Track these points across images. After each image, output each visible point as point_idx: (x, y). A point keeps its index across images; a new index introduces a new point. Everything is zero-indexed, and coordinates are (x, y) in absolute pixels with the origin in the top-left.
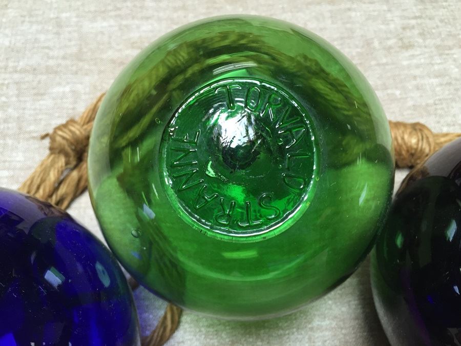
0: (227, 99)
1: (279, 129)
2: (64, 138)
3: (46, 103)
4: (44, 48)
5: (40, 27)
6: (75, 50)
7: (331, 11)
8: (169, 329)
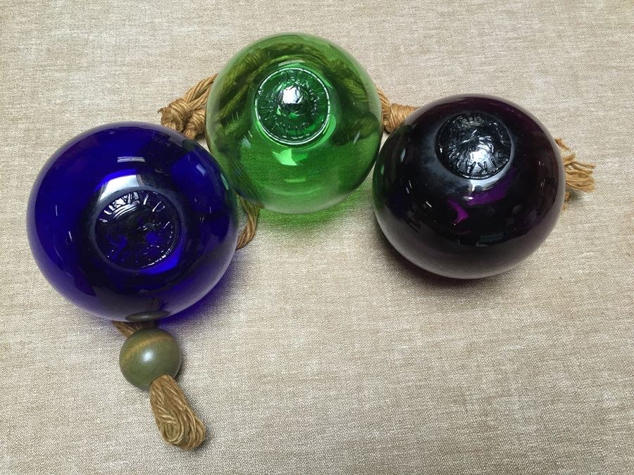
2: (177, 111)
3: (151, 89)
4: (143, 47)
5: (139, 30)
6: (168, 49)
7: (369, 23)
8: (248, 235)
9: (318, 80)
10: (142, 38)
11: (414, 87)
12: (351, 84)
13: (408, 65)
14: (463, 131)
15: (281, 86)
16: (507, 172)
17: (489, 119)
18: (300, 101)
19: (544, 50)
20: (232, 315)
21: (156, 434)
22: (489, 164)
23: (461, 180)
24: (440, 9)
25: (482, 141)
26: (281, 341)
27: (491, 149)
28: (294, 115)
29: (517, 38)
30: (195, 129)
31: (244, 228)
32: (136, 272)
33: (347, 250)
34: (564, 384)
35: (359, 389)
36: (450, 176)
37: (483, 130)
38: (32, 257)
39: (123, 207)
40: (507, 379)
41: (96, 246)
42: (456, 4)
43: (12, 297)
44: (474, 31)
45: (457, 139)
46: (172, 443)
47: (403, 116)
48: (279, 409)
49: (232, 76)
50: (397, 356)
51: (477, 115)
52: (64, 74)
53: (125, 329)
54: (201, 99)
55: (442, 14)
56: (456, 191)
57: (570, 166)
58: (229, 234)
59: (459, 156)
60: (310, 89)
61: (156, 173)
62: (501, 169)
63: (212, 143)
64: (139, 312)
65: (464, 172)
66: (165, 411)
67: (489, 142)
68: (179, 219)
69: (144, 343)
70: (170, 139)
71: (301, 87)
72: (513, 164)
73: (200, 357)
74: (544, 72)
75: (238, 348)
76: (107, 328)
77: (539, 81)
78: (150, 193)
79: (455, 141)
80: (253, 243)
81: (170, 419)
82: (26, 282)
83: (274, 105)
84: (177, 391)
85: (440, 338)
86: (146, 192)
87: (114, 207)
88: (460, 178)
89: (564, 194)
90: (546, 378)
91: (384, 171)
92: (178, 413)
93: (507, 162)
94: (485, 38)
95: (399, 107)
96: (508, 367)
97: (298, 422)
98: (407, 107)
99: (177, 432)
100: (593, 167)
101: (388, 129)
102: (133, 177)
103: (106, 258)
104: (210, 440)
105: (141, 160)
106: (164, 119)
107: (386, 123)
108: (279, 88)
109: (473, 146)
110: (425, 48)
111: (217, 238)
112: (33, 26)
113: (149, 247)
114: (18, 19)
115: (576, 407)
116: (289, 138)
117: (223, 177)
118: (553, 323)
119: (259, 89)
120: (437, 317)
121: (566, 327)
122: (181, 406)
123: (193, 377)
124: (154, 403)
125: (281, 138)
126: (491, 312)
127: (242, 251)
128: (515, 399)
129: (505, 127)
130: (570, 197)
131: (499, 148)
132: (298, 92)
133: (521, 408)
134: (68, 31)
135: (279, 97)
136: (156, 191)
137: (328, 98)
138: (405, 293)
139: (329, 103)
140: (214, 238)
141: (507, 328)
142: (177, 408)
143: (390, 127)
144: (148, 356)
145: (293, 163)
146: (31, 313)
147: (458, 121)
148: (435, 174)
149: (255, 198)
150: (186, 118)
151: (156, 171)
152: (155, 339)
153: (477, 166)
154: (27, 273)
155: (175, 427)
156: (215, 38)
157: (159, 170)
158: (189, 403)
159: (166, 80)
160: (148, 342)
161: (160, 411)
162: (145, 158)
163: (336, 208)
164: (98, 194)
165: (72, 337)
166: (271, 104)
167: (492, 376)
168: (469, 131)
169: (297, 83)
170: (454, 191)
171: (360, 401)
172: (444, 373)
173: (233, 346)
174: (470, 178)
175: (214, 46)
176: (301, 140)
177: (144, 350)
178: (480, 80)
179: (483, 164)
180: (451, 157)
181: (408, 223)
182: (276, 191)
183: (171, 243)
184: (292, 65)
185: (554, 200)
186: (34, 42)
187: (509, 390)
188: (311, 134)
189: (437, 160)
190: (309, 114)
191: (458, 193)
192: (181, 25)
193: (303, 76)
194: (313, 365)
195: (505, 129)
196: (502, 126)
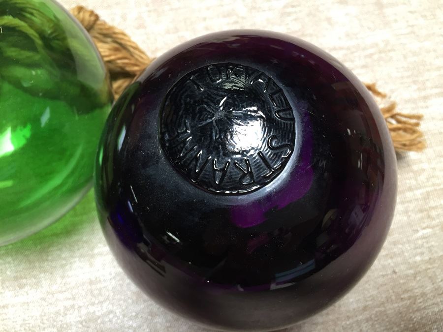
23: (208, 197)
56: (200, 218)
57: (390, 120)
100: (419, 117)
129: (281, 85)
170: (197, 220)
189: (163, 160)
195: (281, 90)
196: (275, 84)
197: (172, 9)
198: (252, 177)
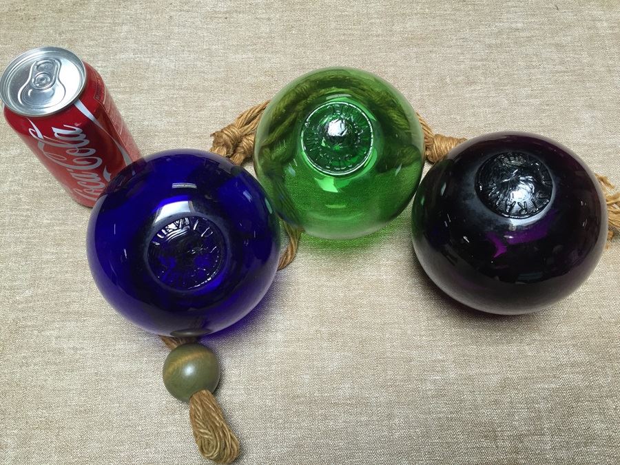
0: (332, 111)
1: (356, 125)
2: (228, 136)
3: (204, 113)
4: (200, 72)
5: (197, 56)
6: (223, 75)
7: (416, 53)
8: (289, 257)
9: (363, 114)
10: (199, 64)
11: (458, 117)
12: (394, 115)
13: (454, 96)
14: (503, 170)
15: (327, 119)
16: (548, 213)
17: (531, 159)
18: (344, 134)
19: (593, 85)
20: (270, 334)
21: (193, 447)
22: (530, 204)
23: (500, 218)
24: (487, 41)
25: (523, 181)
26: (315, 363)
27: (532, 189)
28: (338, 147)
29: (565, 72)
30: (245, 153)
31: (285, 249)
32: (183, 292)
33: (385, 277)
34: (599, 426)
35: (390, 416)
36: (489, 214)
37: (524, 170)
38: (88, 267)
39: (174, 231)
40: (540, 418)
41: (149, 267)
42: (505, 36)
43: (67, 305)
44: (521, 63)
45: (498, 178)
46: (208, 457)
47: (446, 148)
48: (311, 430)
49: (282, 105)
50: (429, 386)
51: (519, 155)
52: (126, 96)
53: (169, 342)
54: (251, 126)
55: (490, 46)
56: (494, 229)
57: (615, 205)
58: (272, 256)
59: (499, 195)
60: (354, 122)
61: (206, 199)
62: (541, 209)
63: (259, 167)
64: (183, 328)
65: (503, 210)
66: (203, 426)
67: (530, 182)
68: (225, 245)
69: (187, 358)
70: (220, 167)
71: (346, 120)
72: (554, 205)
73: (237, 373)
74: (591, 107)
75: (274, 367)
76: (153, 339)
77: (586, 116)
78: (200, 219)
79: (495, 179)
80: (293, 265)
81: (207, 434)
82: (82, 291)
83: (319, 136)
84: (214, 407)
85: (474, 371)
86: (196, 218)
87: (166, 231)
88: (500, 217)
89: (606, 233)
90: (581, 419)
91: (425, 202)
92: (214, 428)
93: (548, 203)
94: (532, 71)
95: (442, 138)
96: (542, 406)
97: (328, 444)
98: (450, 138)
99: (213, 448)
101: (430, 159)
102: (185, 203)
103: (157, 279)
104: (243, 455)
105: (194, 186)
106: (216, 143)
107: (428, 153)
108: (325, 121)
109: (514, 185)
110: (471, 78)
111: (260, 261)
112: (101, 49)
113: (196, 269)
114: (86, 42)
115: (610, 451)
116: (332, 169)
117: (266, 201)
118: (591, 363)
119: (306, 122)
120: (472, 350)
121: (603, 368)
122: (218, 422)
123: (229, 392)
124: (193, 417)
125: (324, 168)
126: (527, 348)
127: (282, 272)
128: (548, 438)
129: (547, 167)
130: (613, 236)
131: (541, 189)
132: (343, 125)
133: (553, 448)
134: (132, 55)
135: (324, 130)
136: (205, 217)
137: (372, 131)
138: (440, 323)
139: (372, 136)
140: (257, 261)
141: (542, 365)
142: (213, 423)
143: (432, 157)
144: (189, 370)
145: (335, 190)
146: (84, 320)
147: (499, 160)
148: (474, 211)
149: (297, 222)
150: (236, 143)
151: (206, 197)
152: (197, 355)
153: (516, 205)
154: (84, 282)
155: (212, 442)
156: (267, 66)
157: (209, 196)
158: (225, 418)
159: (219, 104)
160: (189, 357)
161: (198, 425)
162: (196, 184)
163: (375, 235)
164: (153, 218)
165: (120, 345)
166: (317, 136)
167: (524, 413)
168: (510, 170)
169: (342, 116)
170: (492, 229)
171: (390, 429)
172: (476, 407)
173: (269, 364)
174: (509, 217)
175: (265, 73)
176: (343, 170)
177: (186, 364)
178: (525, 113)
179: (523, 204)
180: (491, 195)
181: (445, 256)
182: (317, 216)
183: (216, 267)
184: (338, 99)
185: (596, 239)
186: (100, 65)
187: (542, 429)
188: (354, 165)
189: (476, 197)
190: (352, 147)
191: (497, 231)
192: (236, 52)
193: (349, 110)
194: (346, 389)
195: (547, 170)
196: (544, 167)
197: (448, 96)
198: (526, 211)
